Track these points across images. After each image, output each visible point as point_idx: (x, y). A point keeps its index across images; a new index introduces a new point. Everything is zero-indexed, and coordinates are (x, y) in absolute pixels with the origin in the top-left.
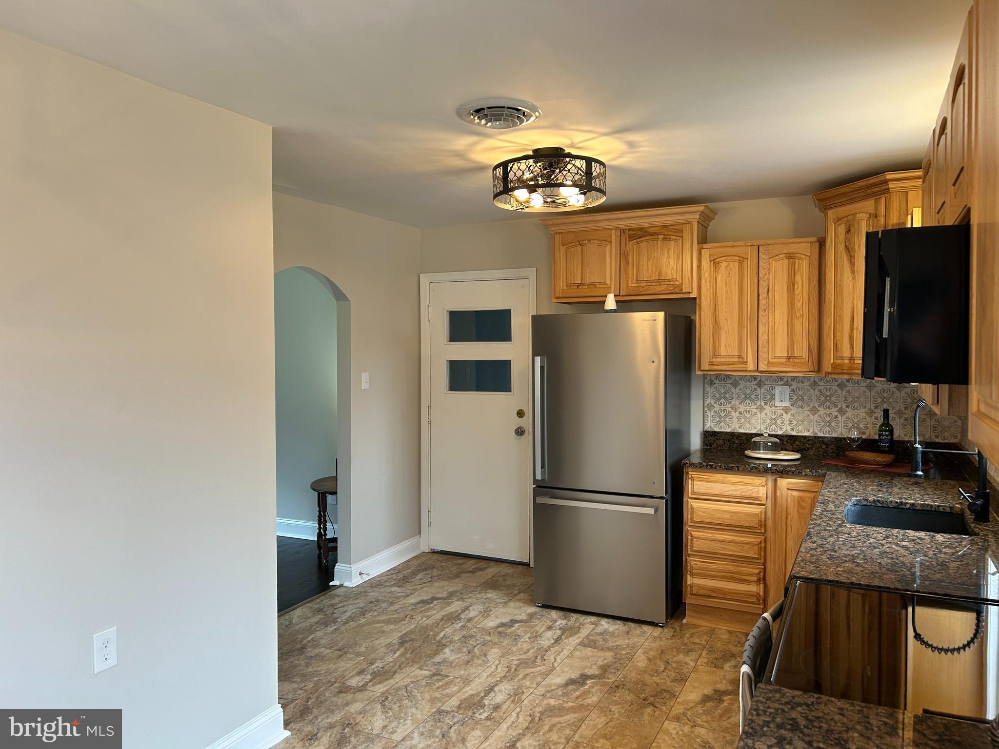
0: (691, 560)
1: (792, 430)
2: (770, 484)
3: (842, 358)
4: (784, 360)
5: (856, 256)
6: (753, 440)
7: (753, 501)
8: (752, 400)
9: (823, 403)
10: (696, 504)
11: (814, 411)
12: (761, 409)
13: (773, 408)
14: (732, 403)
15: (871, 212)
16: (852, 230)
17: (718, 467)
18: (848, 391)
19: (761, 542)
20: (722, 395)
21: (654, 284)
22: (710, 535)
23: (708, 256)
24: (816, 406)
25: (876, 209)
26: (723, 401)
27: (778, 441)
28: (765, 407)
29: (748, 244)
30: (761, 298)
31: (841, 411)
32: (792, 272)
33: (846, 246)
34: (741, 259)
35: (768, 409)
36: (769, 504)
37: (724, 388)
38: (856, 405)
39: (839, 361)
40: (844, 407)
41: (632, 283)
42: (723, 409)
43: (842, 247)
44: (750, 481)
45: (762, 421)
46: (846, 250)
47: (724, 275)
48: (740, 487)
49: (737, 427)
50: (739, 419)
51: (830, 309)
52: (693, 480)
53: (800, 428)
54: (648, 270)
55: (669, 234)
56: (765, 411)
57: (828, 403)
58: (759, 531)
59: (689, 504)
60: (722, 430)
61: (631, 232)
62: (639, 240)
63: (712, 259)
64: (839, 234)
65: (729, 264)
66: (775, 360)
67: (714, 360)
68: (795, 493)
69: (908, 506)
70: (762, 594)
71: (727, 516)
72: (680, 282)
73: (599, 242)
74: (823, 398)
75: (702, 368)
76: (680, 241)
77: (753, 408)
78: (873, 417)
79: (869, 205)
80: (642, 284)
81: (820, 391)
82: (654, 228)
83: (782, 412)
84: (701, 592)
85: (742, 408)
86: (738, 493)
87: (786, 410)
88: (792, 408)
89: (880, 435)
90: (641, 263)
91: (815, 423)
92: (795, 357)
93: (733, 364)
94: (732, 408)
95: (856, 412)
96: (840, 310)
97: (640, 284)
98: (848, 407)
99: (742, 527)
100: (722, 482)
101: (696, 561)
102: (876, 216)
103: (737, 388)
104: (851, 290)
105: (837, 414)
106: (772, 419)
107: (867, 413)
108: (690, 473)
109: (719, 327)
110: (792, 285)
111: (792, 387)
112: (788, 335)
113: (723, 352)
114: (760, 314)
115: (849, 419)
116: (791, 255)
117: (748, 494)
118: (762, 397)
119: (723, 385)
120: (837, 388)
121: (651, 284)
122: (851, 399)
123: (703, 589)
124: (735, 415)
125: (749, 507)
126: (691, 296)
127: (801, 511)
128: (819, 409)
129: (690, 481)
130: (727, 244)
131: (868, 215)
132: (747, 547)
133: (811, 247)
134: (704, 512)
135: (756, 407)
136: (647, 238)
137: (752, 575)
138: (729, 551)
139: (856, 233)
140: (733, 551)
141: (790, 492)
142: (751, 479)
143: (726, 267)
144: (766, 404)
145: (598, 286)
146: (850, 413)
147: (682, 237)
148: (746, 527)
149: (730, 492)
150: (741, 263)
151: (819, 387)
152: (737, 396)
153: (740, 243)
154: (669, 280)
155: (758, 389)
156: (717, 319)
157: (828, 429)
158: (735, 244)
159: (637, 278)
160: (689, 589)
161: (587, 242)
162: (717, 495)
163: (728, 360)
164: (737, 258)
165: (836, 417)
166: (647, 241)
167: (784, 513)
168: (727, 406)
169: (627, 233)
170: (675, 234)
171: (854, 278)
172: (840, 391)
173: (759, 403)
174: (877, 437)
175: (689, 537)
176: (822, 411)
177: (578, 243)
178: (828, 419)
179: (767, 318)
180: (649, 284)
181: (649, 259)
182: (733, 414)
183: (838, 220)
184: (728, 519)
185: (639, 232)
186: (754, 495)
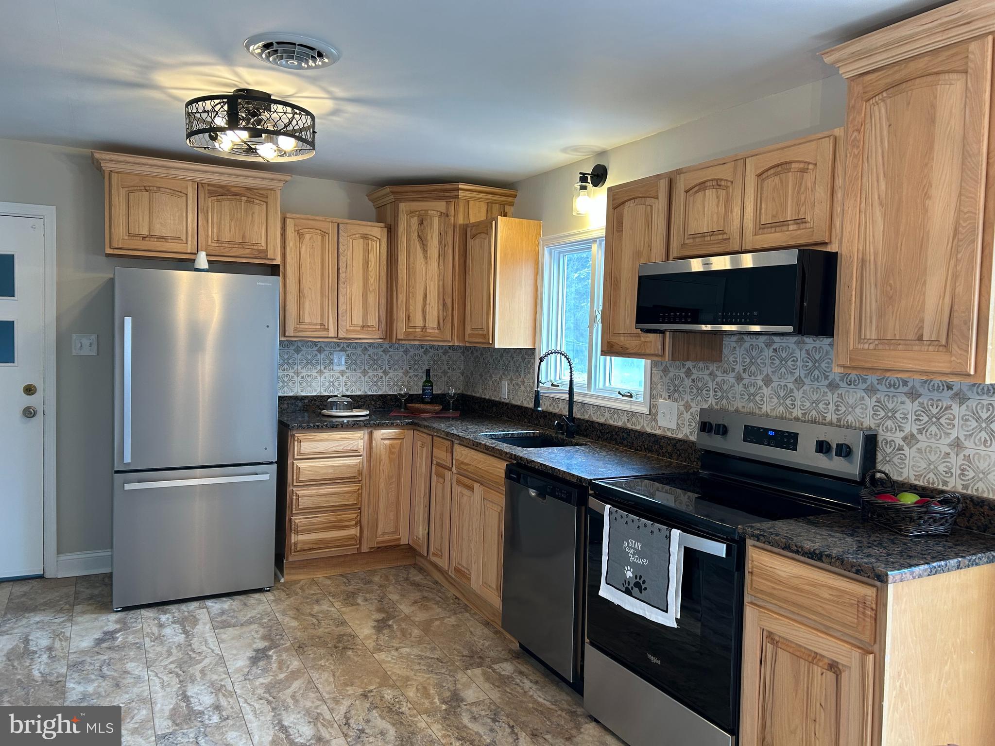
0: (296, 519)
1: (347, 390)
2: (366, 437)
3: (415, 327)
4: (359, 328)
5: (429, 245)
6: (329, 400)
7: (352, 453)
8: (313, 365)
9: (372, 366)
10: (301, 464)
11: (365, 373)
12: (321, 372)
13: (332, 371)
14: (295, 368)
15: (442, 211)
16: (425, 223)
17: (324, 427)
18: (390, 356)
19: (359, 489)
20: (286, 361)
21: (237, 246)
22: (314, 491)
23: (293, 226)
24: (367, 369)
25: (447, 209)
26: (286, 366)
27: (351, 400)
28: (325, 371)
29: (328, 220)
30: (341, 271)
31: (385, 373)
32: (367, 251)
33: (419, 236)
34: (323, 233)
35: (327, 373)
36: (365, 453)
37: (287, 354)
38: (396, 366)
39: (411, 330)
40: (388, 369)
41: (212, 242)
42: (286, 374)
43: (415, 236)
44: (350, 435)
45: (322, 384)
46: (419, 239)
47: (308, 246)
48: (342, 443)
49: (299, 391)
50: (301, 383)
51: (403, 286)
52: (299, 441)
53: (354, 388)
54: (230, 231)
55: (253, 197)
56: (325, 375)
57: (375, 366)
58: (357, 480)
59: (295, 466)
60: (285, 395)
61: (210, 188)
62: (219, 198)
63: (297, 229)
64: (411, 224)
65: (312, 237)
66: (352, 328)
67: (298, 326)
68: (387, 442)
69: (510, 436)
70: (358, 535)
71: (331, 471)
72: (264, 248)
73: (172, 191)
74: (371, 362)
75: (287, 334)
76: (264, 206)
77: (314, 373)
78: (408, 377)
79: (441, 205)
80: (223, 245)
81: (369, 355)
82: (238, 188)
83: (339, 375)
84: (306, 547)
85: (304, 373)
86: (340, 449)
87: (342, 373)
88: (347, 371)
89: (424, 390)
90: (223, 223)
91: (366, 384)
92: (368, 326)
93: (316, 331)
94: (294, 373)
95: (396, 373)
96: (413, 288)
97: (220, 245)
98: (390, 368)
99: (343, 478)
100: (327, 440)
101: (300, 519)
102: (447, 216)
103: (300, 354)
104: (424, 273)
105: (382, 375)
106: (330, 382)
107: (404, 373)
108: (296, 435)
109: (304, 296)
110: (366, 263)
111: (347, 353)
112: (363, 307)
113: (307, 320)
114: (340, 286)
115: (391, 378)
116: (365, 236)
117: (349, 448)
118: (322, 361)
119: (286, 351)
120: (382, 353)
121: (233, 246)
122: (392, 362)
123: (308, 543)
124: (297, 379)
125: (350, 460)
126: (275, 263)
127: (391, 456)
128: (369, 371)
129: (296, 443)
130: (309, 216)
131: (439, 214)
132: (347, 496)
133: (382, 231)
134: (309, 471)
135: (316, 371)
136: (229, 197)
137: (351, 520)
138: (332, 502)
139: (429, 227)
140: (336, 502)
141: (383, 441)
142: (352, 434)
143: (310, 239)
144: (325, 368)
145: (170, 241)
146: (392, 374)
147: (267, 203)
148: (347, 478)
149: (334, 449)
150: (323, 237)
151: (369, 353)
152: (299, 361)
153: (321, 218)
154: (253, 244)
155: (319, 355)
156: (301, 287)
157: (375, 388)
158: (317, 218)
159: (218, 237)
160: (293, 547)
161: (155, 188)
162: (322, 453)
163: (311, 327)
164: (319, 232)
165: (382, 377)
166: (230, 200)
167: (378, 461)
168: (290, 371)
169: (207, 188)
170: (259, 198)
171: (426, 263)
172: (384, 356)
173: (319, 368)
174: (421, 392)
175: (294, 497)
176: (371, 373)
177: (143, 188)
178: (375, 379)
179: (345, 289)
180: (230, 246)
181: (231, 220)
182: (295, 378)
183: (411, 213)
184: (332, 473)
185: (220, 190)
186: (355, 448)
